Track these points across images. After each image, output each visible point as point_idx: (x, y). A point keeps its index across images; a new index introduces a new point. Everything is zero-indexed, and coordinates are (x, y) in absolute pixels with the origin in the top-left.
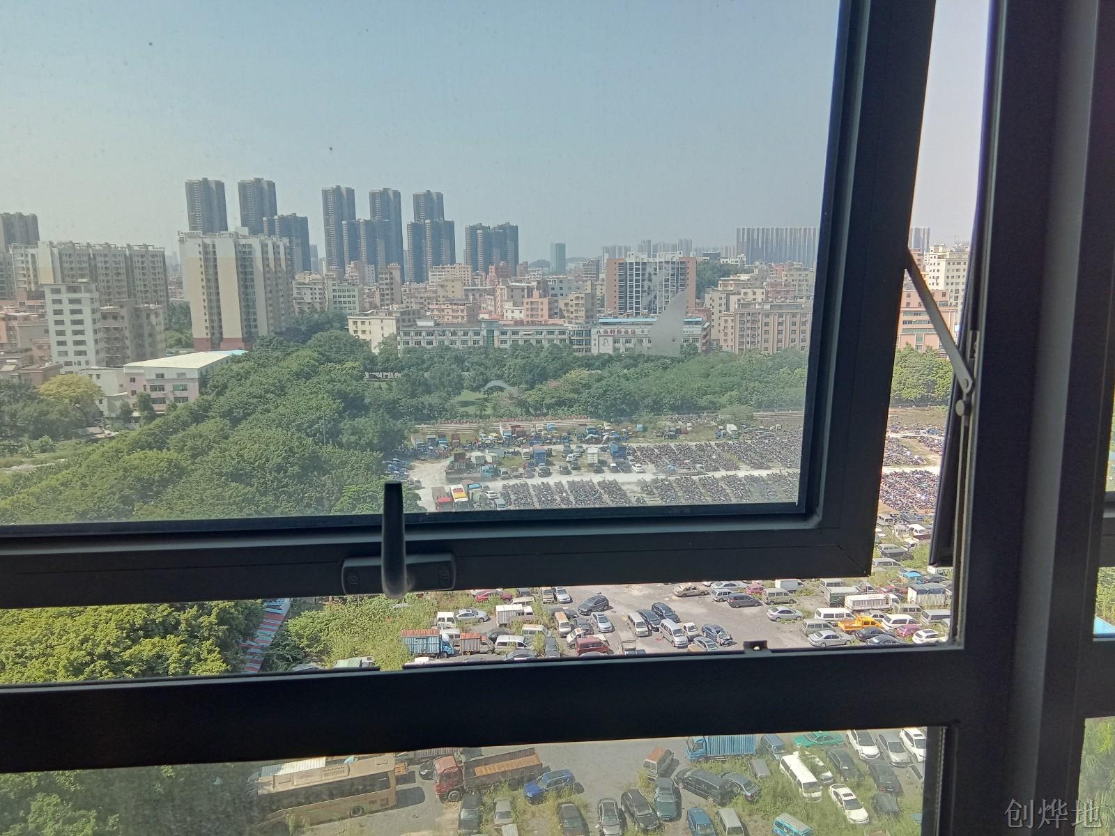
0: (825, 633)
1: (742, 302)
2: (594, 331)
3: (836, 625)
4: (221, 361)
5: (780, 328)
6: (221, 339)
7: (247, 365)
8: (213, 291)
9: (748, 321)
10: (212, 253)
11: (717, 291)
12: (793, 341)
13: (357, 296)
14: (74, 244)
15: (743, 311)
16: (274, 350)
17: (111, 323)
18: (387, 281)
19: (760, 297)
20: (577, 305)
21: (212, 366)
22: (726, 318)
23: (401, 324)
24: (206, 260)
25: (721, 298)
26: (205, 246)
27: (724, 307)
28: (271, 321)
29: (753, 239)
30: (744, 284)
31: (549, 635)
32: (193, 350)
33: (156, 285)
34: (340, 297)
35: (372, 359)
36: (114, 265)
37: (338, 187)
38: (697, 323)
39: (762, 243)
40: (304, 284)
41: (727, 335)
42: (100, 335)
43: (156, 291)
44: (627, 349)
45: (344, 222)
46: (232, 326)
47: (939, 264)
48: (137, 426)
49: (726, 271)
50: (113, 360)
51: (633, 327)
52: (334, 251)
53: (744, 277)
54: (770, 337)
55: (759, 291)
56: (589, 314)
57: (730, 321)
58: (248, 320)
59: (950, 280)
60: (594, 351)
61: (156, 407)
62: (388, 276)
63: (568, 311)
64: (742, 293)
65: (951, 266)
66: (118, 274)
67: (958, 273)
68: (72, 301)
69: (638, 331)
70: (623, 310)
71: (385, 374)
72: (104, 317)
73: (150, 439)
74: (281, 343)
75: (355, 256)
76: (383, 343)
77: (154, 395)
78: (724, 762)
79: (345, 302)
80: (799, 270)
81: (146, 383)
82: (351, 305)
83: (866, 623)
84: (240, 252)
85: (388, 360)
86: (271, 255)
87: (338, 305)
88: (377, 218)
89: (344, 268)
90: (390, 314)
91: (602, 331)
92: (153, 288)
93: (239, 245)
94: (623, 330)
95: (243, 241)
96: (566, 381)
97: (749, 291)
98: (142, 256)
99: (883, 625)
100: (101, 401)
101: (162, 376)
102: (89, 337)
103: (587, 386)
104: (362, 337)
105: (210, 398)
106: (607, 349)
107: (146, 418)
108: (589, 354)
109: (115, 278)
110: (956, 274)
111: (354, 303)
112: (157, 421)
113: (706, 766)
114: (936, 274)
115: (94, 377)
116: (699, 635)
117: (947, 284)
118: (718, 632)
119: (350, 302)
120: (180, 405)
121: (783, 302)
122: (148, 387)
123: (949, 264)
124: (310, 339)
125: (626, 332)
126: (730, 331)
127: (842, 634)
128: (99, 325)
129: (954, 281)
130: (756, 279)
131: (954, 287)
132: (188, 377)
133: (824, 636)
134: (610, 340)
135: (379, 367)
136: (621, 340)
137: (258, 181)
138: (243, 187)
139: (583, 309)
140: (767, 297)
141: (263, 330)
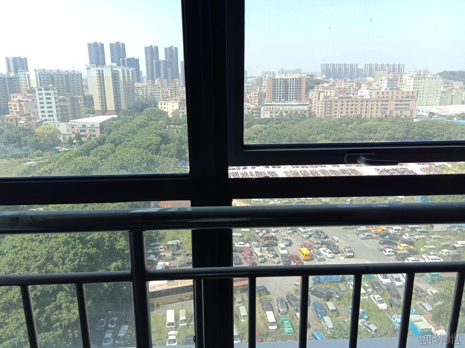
0: (366, 234)
1: (325, 96)
2: (262, 108)
3: (370, 231)
4: (108, 120)
5: (342, 107)
6: (106, 110)
7: (119, 121)
8: (103, 90)
9: (328, 104)
10: (102, 74)
11: (314, 91)
12: (347, 112)
13: (161, 93)
14: (45, 70)
15: (326, 100)
16: (129, 115)
17: (62, 103)
18: (174, 86)
19: (333, 94)
20: (255, 97)
21: (105, 122)
22: (318, 103)
23: (181, 105)
24: (100, 77)
25: (316, 94)
26: (99, 71)
27: (317, 98)
28: (127, 103)
29: (328, 69)
30: (326, 88)
31: (252, 233)
32: (95, 115)
33: (78, 88)
34: (154, 93)
35: (169, 119)
36: (61, 79)
37: (151, 46)
38: (306, 105)
39: (332, 70)
40: (139, 87)
41: (319, 110)
42: (58, 108)
43: (78, 90)
44: (276, 116)
45: (154, 61)
46: (111, 105)
47: (410, 80)
48: (75, 146)
49: (318, 83)
50: (64, 119)
51: (279, 106)
52: (150, 73)
53: (326, 85)
54: (337, 111)
55: (333, 91)
56: (260, 101)
57: (320, 104)
58: (117, 102)
59: (415, 87)
60: (262, 117)
61: (83, 139)
62: (174, 84)
63: (251, 99)
64: (325, 92)
65: (416, 81)
66: (63, 83)
67: (419, 84)
68: (47, 94)
69: (281, 108)
70: (274, 99)
71: (175, 126)
72: (60, 101)
73: (82, 152)
74: (131, 112)
75: (159, 76)
76: (173, 113)
77: (82, 133)
78: (327, 284)
79: (156, 95)
80: (350, 82)
81: (78, 129)
82: (159, 97)
83: (383, 230)
84: (113, 73)
85: (176, 120)
86: (126, 75)
87: (153, 97)
88: (168, 59)
89: (154, 81)
90: (176, 100)
91: (265, 108)
92: (77, 89)
93: (113, 70)
94: (274, 108)
95: (115, 69)
96: (252, 129)
97: (329, 91)
98: (72, 75)
99: (390, 231)
100: (60, 136)
101: (85, 126)
102: (54, 109)
103: (261, 132)
104: (165, 110)
105: (105, 135)
106: (268, 116)
107: (79, 143)
108: (260, 118)
109: (62, 84)
110: (418, 84)
111: (160, 96)
112: (84, 144)
113: (320, 285)
114: (409, 84)
115: (57, 126)
116: (313, 234)
117: (414, 88)
118: (322, 233)
119: (158, 95)
120: (92, 138)
121: (344, 96)
122: (79, 130)
123: (415, 79)
124: (143, 111)
125: (276, 109)
126: (320, 108)
127: (373, 234)
128: (58, 104)
129: (417, 87)
130: (331, 86)
131: (416, 90)
132: (95, 126)
133: (366, 235)
134: (269, 112)
135: (172, 123)
136: (274, 112)
137: (118, 43)
138: (111, 46)
139: (257, 99)
140: (336, 94)
141: (123, 107)
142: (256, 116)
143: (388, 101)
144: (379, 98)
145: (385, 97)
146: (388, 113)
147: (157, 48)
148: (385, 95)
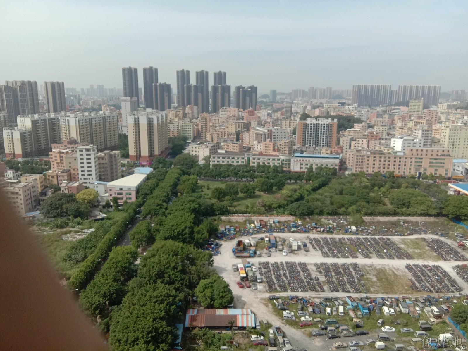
2: (292, 160)
4: (143, 180)
5: (374, 162)
6: (140, 156)
9: (360, 159)
10: (137, 121)
12: (380, 168)
13: (192, 128)
15: (358, 154)
17: (101, 161)
19: (365, 143)
21: (140, 184)
22: (350, 153)
23: (211, 152)
25: (347, 140)
26: (135, 118)
27: (348, 147)
29: (360, 90)
34: (185, 128)
36: (98, 122)
37: (183, 70)
39: (364, 92)
40: (171, 123)
42: (97, 167)
43: (114, 131)
44: (306, 168)
45: (185, 85)
47: (446, 130)
54: (369, 166)
55: (365, 140)
57: (351, 155)
58: (150, 148)
59: (451, 137)
60: (292, 169)
61: (119, 201)
64: (357, 141)
65: (452, 132)
66: (100, 125)
67: (454, 135)
68: (87, 155)
69: (311, 160)
70: (304, 144)
72: (99, 159)
76: (204, 159)
77: (119, 196)
81: (115, 192)
84: (149, 121)
86: (160, 121)
88: (198, 84)
90: (207, 147)
91: (296, 160)
92: (113, 129)
93: (148, 118)
94: (304, 160)
95: (150, 117)
97: (360, 140)
98: (109, 117)
101: (122, 189)
102: (93, 169)
104: (195, 154)
106: (298, 168)
107: (115, 206)
108: (290, 169)
109: (99, 127)
114: (444, 134)
119: (189, 131)
120: (128, 201)
122: (116, 194)
123: (450, 130)
125: (306, 161)
126: (351, 159)
128: (97, 163)
130: (363, 130)
132: (132, 189)
134: (299, 164)
136: (304, 164)
137: (151, 68)
138: (145, 70)
142: (285, 167)
143: (422, 159)
144: (412, 155)
145: (420, 155)
146: (422, 171)
147: (188, 72)
148: (420, 152)
